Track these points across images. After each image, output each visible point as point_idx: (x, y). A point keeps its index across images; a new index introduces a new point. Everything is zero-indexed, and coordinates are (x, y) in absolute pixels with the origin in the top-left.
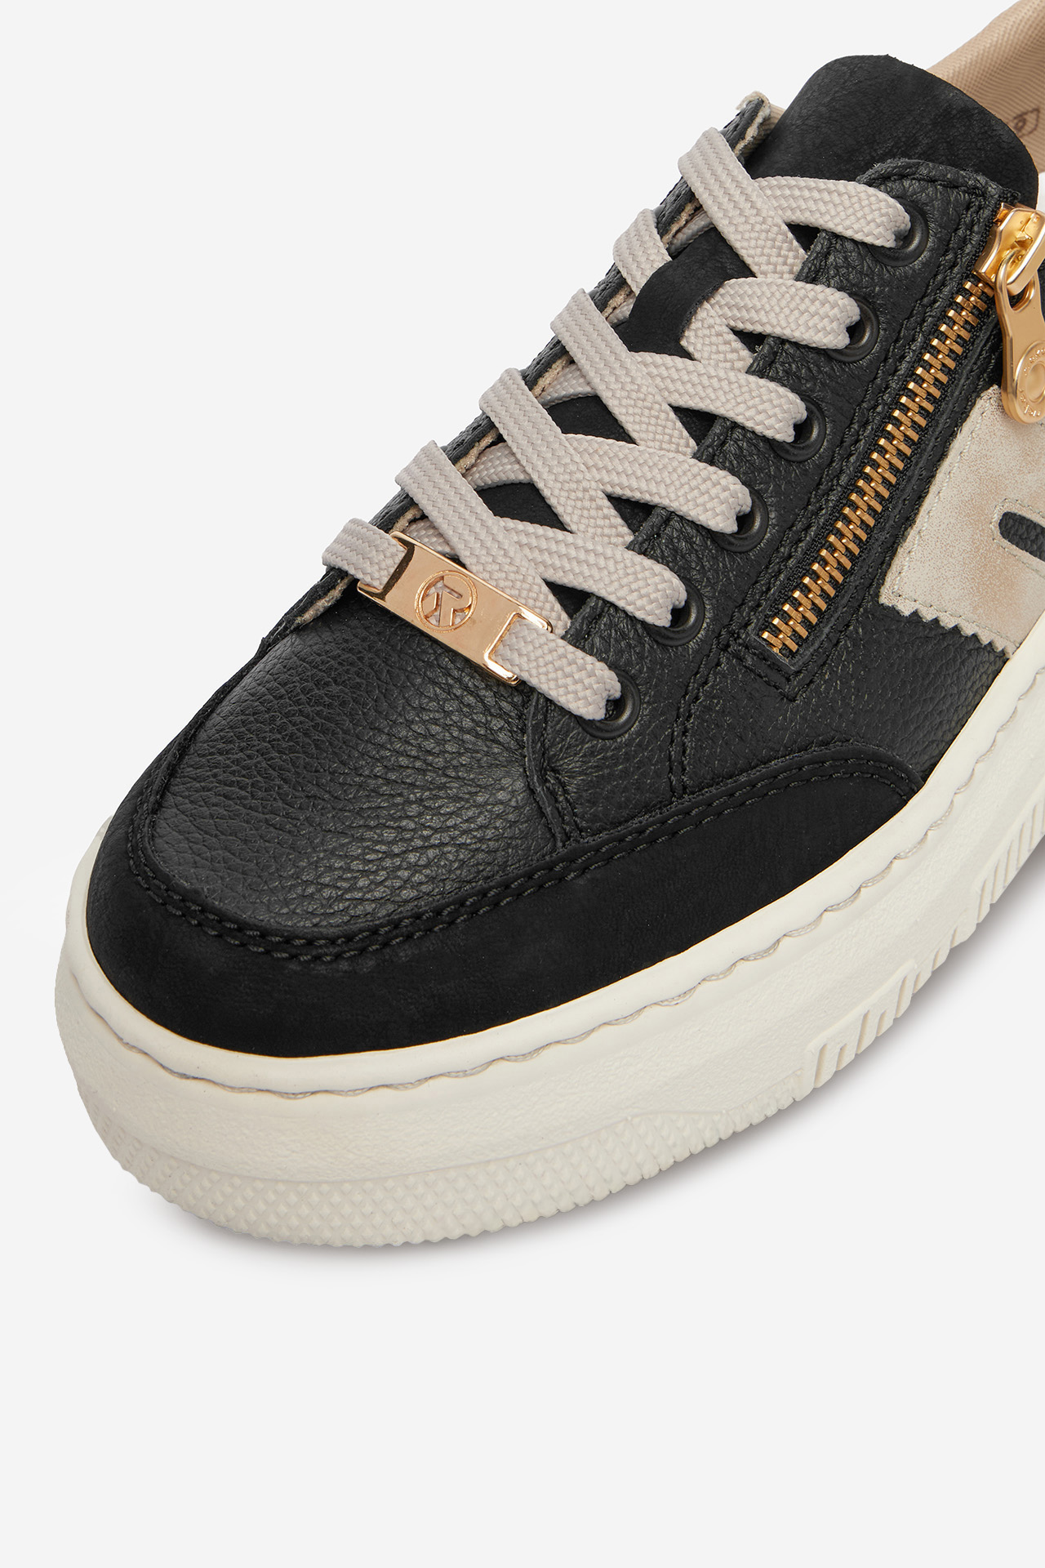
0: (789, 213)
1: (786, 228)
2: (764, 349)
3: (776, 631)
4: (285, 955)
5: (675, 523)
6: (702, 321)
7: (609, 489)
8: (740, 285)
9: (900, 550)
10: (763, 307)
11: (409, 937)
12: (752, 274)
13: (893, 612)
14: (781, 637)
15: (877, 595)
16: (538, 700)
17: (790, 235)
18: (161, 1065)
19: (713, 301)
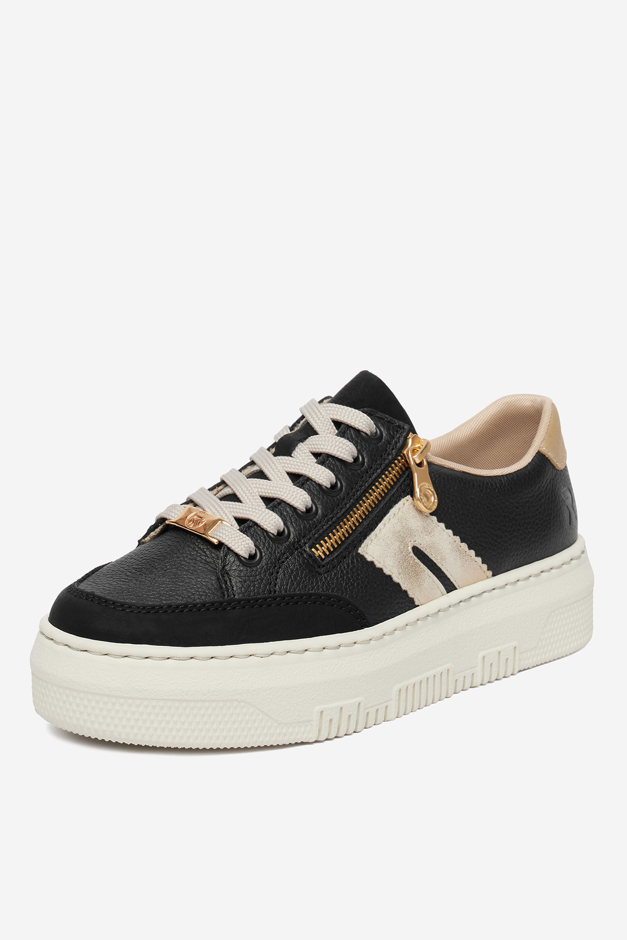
0: (331, 415)
1: (331, 421)
2: (321, 458)
3: (317, 549)
4: (121, 609)
5: (283, 504)
6: (300, 448)
7: (261, 494)
8: (314, 438)
9: (368, 538)
10: (322, 444)
11: (166, 612)
12: (317, 434)
13: (362, 557)
14: (319, 552)
15: (358, 550)
16: (224, 548)
17: (333, 424)
18: (69, 647)
19: (304, 443)
